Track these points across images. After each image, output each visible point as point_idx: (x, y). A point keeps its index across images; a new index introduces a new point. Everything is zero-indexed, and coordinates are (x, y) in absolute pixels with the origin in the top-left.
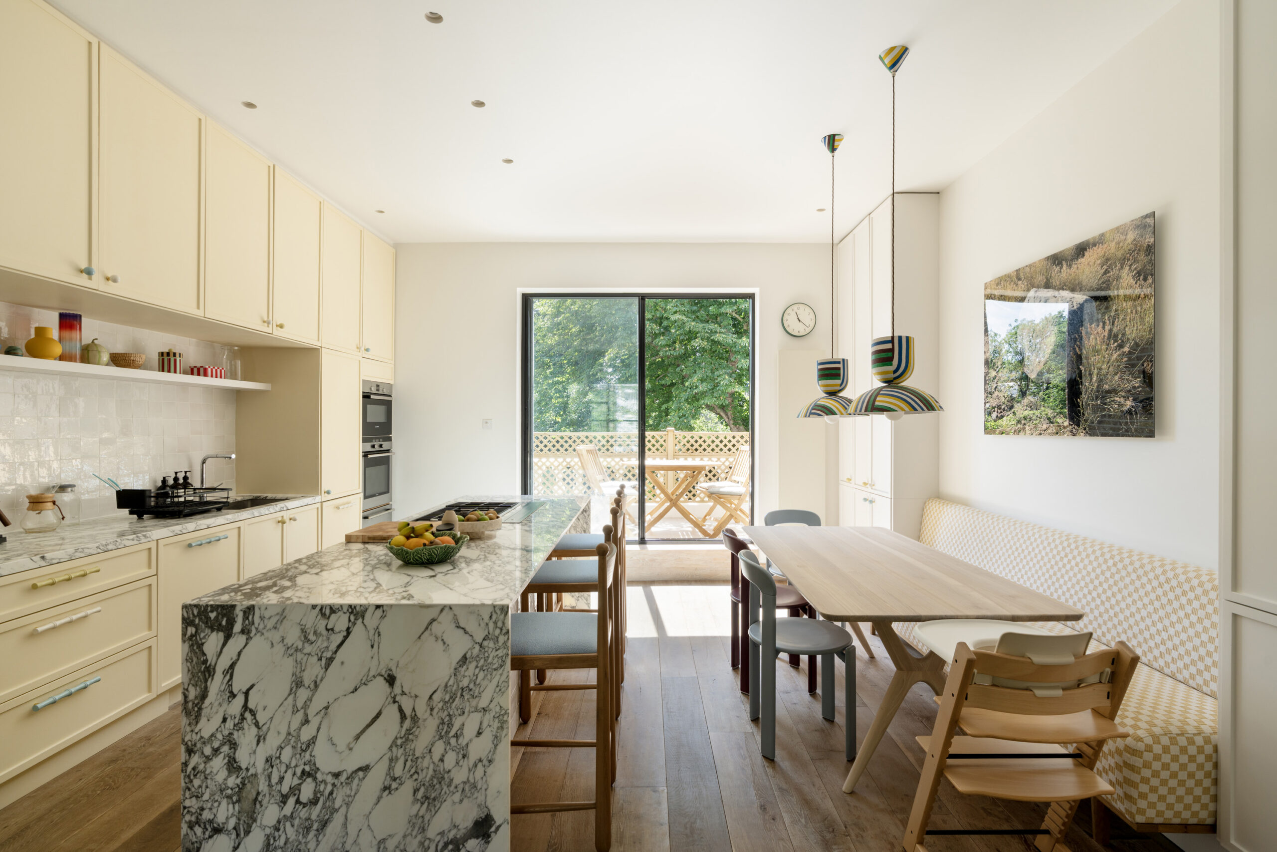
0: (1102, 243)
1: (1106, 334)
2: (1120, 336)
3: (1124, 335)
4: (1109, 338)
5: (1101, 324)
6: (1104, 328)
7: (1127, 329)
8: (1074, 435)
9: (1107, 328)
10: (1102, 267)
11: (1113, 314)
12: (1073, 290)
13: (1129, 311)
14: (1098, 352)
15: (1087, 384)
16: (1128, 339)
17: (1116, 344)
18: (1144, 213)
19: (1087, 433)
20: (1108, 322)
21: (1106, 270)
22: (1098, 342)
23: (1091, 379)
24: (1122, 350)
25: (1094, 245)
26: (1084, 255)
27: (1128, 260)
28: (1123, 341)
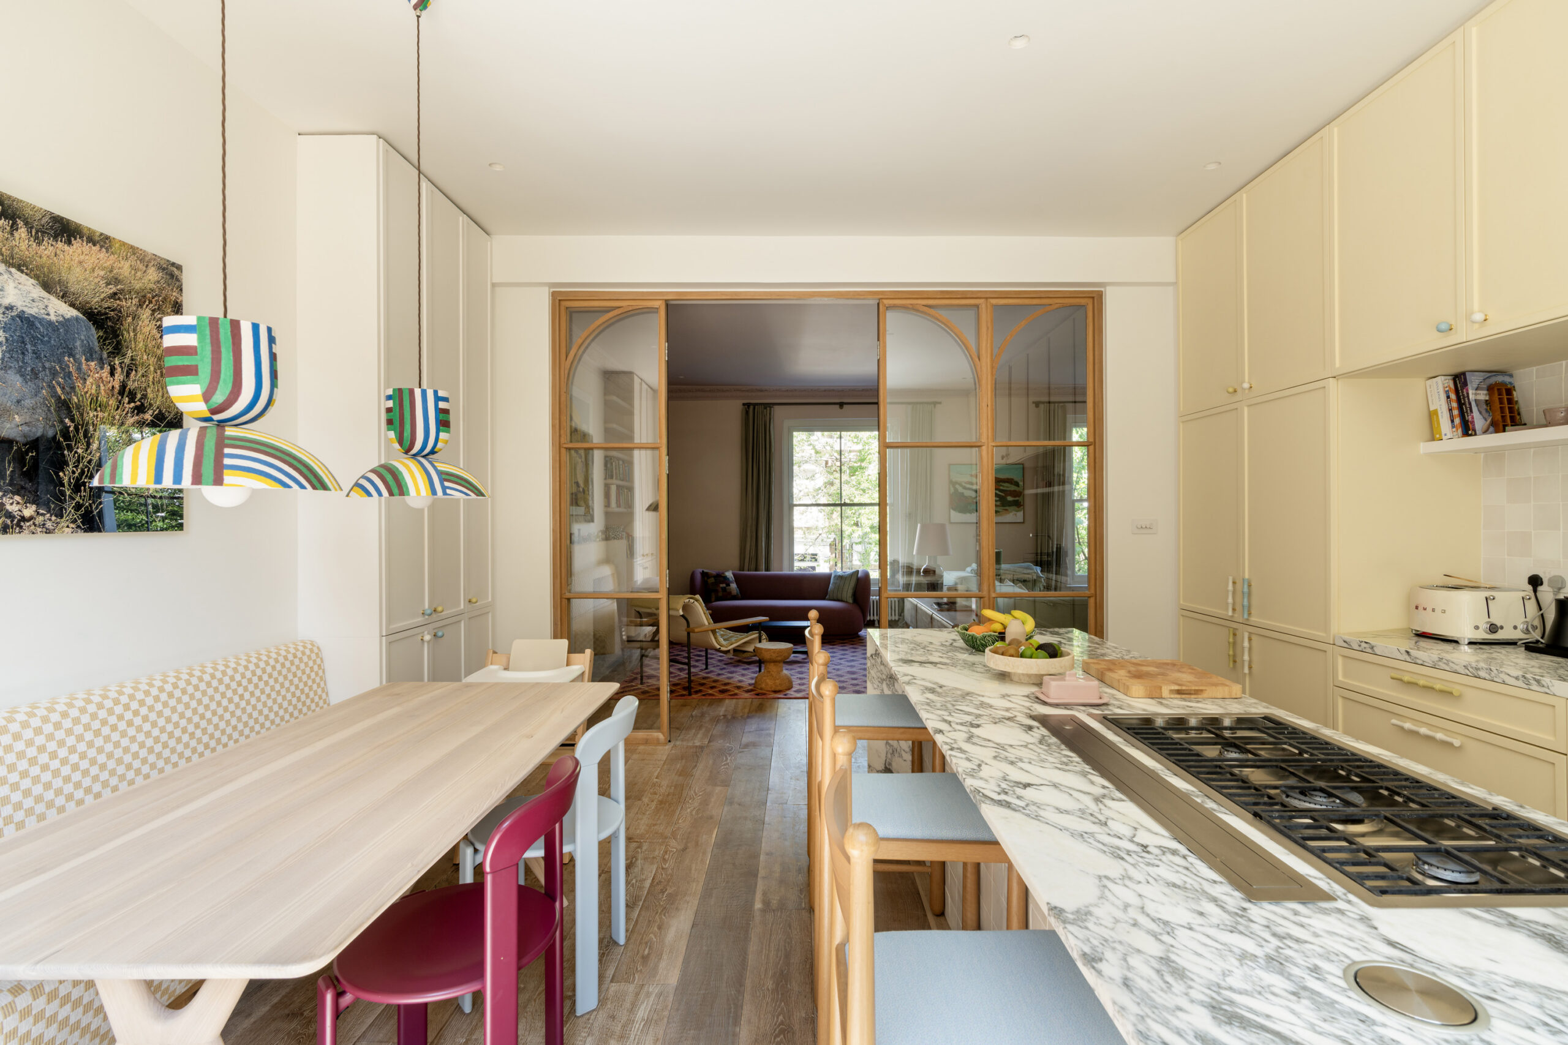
0: (107, 249)
1: (117, 386)
2: (139, 396)
3: (145, 396)
4: (122, 392)
5: (107, 368)
6: (112, 374)
7: (149, 390)
8: (48, 532)
9: (119, 376)
10: (108, 284)
11: (127, 361)
12: (47, 286)
13: (152, 369)
14: (103, 407)
15: (80, 451)
16: (151, 405)
17: (132, 405)
18: (173, 260)
19: (78, 527)
20: (119, 370)
21: (115, 294)
22: (103, 392)
23: (88, 444)
24: (141, 415)
25: (91, 240)
26: (69, 243)
27: (150, 302)
28: (142, 404)
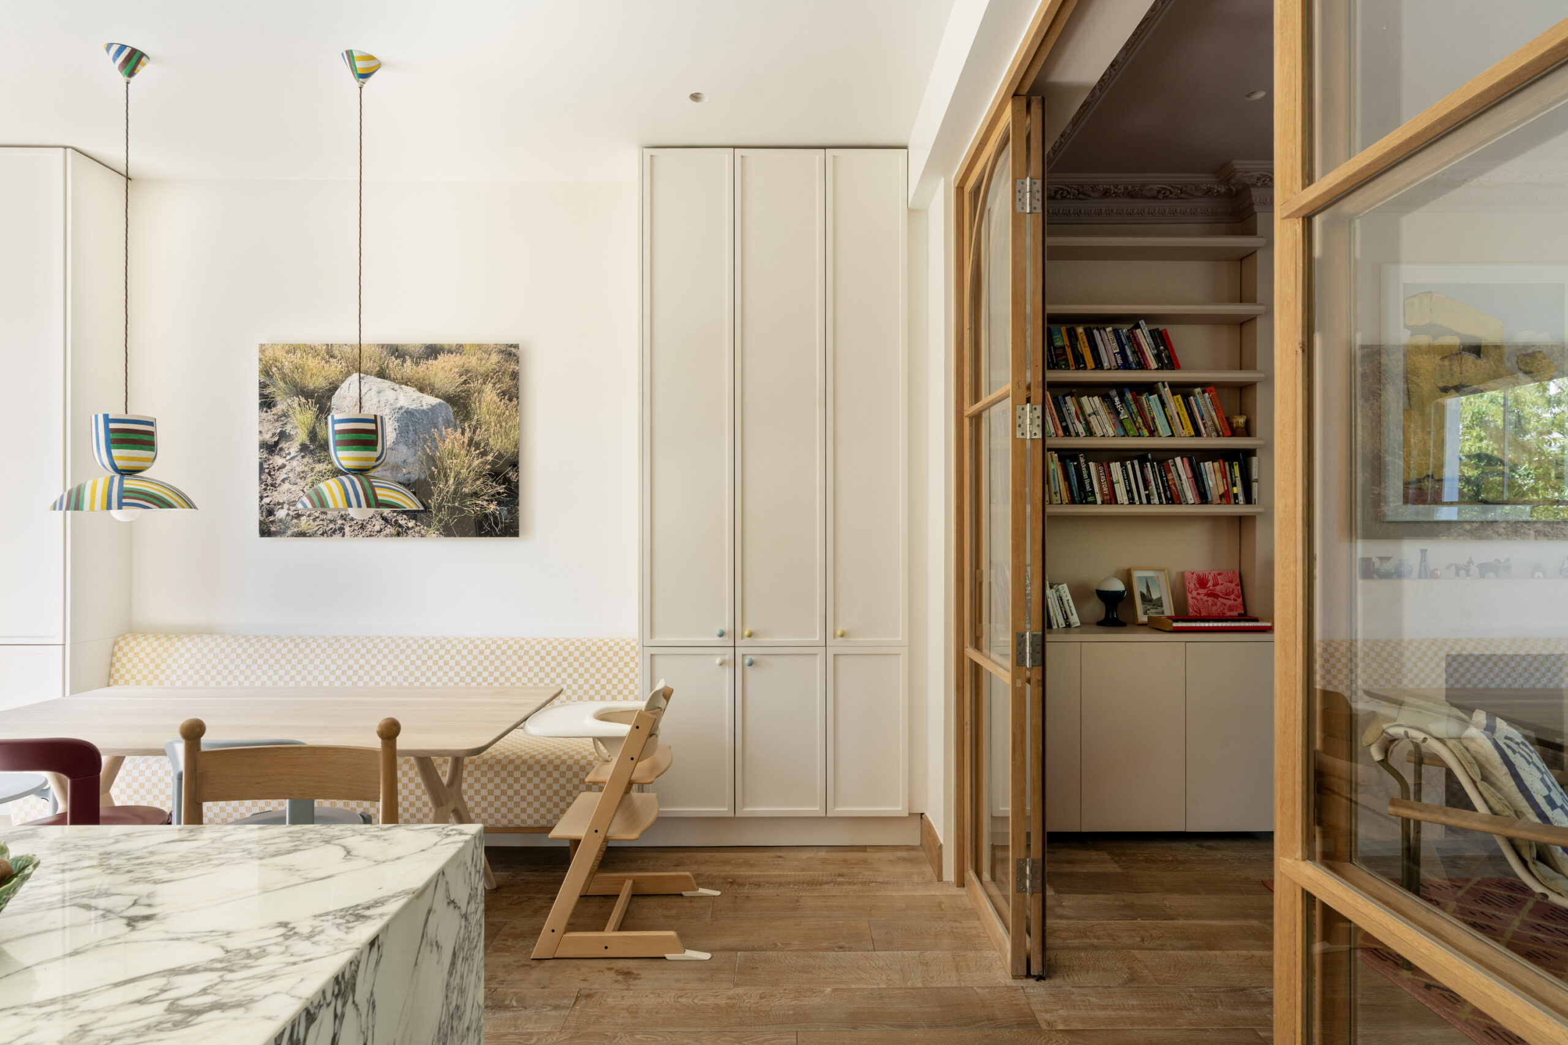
0: (461, 354)
1: (466, 441)
2: (482, 445)
3: (487, 444)
4: (469, 445)
5: (459, 430)
6: (463, 434)
7: (490, 440)
8: (422, 536)
9: (468, 434)
10: (460, 376)
11: (474, 423)
12: (421, 390)
13: (493, 424)
14: (456, 456)
15: (441, 486)
16: (492, 449)
17: (478, 451)
18: (510, 343)
19: (441, 533)
20: (468, 430)
21: (466, 380)
22: (456, 446)
23: (447, 481)
24: (485, 458)
25: (450, 352)
26: (436, 358)
27: (492, 378)
28: (485, 450)
